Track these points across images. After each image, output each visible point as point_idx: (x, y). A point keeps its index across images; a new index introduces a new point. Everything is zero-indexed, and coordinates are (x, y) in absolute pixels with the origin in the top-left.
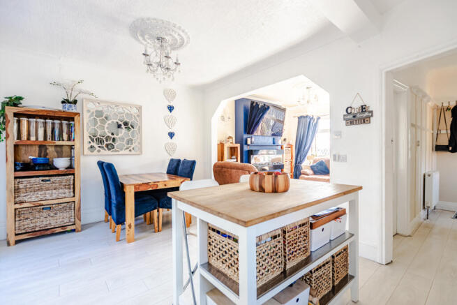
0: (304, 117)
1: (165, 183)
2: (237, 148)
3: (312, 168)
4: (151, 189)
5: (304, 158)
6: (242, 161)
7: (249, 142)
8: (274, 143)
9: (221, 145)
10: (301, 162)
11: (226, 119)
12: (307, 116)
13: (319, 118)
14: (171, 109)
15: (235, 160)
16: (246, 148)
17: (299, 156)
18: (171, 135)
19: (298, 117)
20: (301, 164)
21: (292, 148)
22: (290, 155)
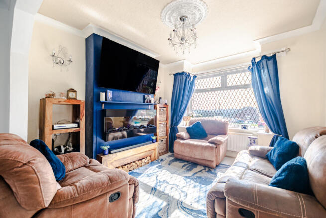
0: (180, 74)
3: (188, 130)
7: (102, 98)
8: (144, 102)
10: (177, 123)
11: (65, 61)
12: (183, 73)
13: (195, 77)
16: (97, 107)
17: (175, 117)
19: (174, 75)
20: (177, 125)
21: (167, 108)
22: (165, 116)
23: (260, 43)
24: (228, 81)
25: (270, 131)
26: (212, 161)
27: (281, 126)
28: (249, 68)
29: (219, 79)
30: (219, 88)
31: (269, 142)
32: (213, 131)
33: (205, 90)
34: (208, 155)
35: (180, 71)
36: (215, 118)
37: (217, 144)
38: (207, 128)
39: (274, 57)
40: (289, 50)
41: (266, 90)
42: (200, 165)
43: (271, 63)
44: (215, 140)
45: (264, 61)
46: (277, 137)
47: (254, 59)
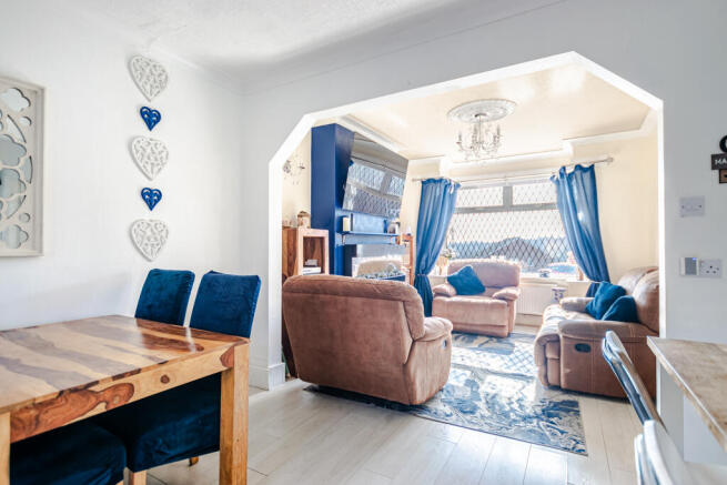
0: (434, 181)
1: (164, 370)
2: (322, 239)
3: (451, 281)
4: (101, 409)
5: (433, 263)
6: (332, 272)
7: (346, 227)
8: (385, 231)
9: (290, 233)
10: (427, 269)
11: (294, 169)
12: (441, 180)
13: (458, 186)
14: (151, 118)
15: (318, 270)
16: (339, 240)
17: (424, 258)
18: (151, 198)
19: (423, 183)
20: (427, 273)
21: (411, 242)
22: (408, 256)
23: (573, 144)
24: (515, 195)
25: (585, 276)
26: (503, 326)
27: (601, 270)
28: (552, 178)
29: (499, 191)
30: (499, 207)
31: (585, 291)
32: (494, 282)
33: (473, 210)
34: (495, 318)
35: (436, 177)
36: (493, 259)
37: (509, 299)
38: (483, 277)
39: (592, 168)
40: (611, 160)
41: (581, 216)
42: (482, 335)
43: (587, 176)
44: (507, 294)
45: (578, 173)
46: (596, 286)
47: (564, 168)
